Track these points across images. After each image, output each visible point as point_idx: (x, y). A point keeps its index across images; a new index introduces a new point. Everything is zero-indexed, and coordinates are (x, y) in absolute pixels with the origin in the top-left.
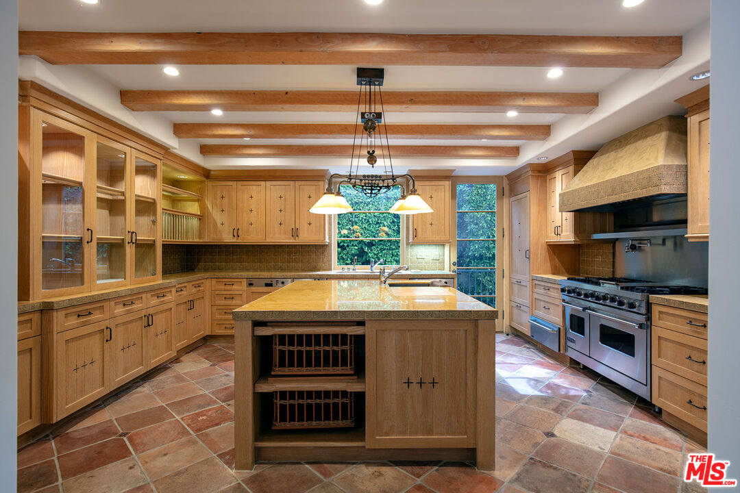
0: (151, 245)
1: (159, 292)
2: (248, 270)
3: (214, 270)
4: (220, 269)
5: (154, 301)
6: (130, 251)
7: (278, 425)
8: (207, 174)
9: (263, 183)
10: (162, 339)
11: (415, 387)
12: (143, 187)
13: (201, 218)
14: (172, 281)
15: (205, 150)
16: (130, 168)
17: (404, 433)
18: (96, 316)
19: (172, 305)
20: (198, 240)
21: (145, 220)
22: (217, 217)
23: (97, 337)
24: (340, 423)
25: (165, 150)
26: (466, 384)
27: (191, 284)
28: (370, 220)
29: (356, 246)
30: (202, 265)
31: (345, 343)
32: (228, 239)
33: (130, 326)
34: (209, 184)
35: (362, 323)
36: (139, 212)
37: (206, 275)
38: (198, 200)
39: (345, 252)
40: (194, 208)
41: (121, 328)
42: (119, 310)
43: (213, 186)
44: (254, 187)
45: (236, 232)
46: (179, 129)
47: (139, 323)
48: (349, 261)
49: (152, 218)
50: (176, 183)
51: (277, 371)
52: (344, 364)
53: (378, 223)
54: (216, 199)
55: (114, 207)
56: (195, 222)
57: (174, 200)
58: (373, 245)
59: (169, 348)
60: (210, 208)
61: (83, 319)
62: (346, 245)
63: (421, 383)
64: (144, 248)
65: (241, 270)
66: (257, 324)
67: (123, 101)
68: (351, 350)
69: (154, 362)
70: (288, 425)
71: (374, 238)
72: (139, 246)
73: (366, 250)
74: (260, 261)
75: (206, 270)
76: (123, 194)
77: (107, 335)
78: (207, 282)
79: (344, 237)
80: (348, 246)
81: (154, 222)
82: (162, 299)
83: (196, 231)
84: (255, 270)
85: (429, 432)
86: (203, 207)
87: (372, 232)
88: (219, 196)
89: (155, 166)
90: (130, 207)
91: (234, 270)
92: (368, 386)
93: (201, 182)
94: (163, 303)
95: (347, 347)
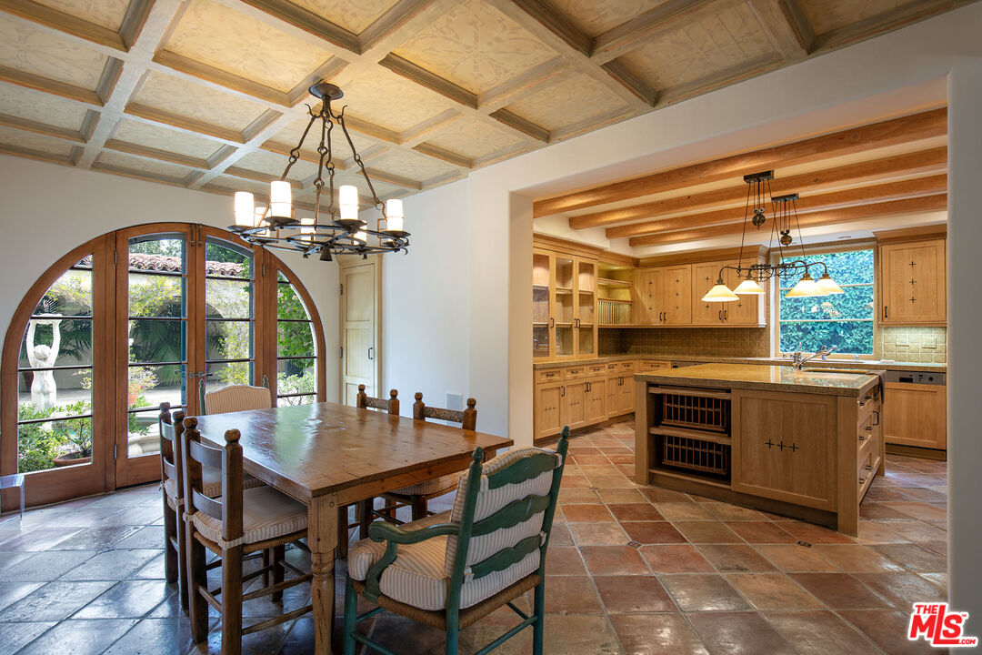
0: (590, 329)
1: (595, 366)
2: (676, 354)
3: (644, 352)
4: (650, 352)
5: (592, 373)
6: (576, 333)
7: (666, 462)
8: (636, 263)
9: (689, 266)
10: (597, 404)
11: (776, 449)
12: (584, 283)
13: (631, 303)
14: (606, 359)
15: (634, 242)
16: (576, 269)
17: (767, 486)
18: (556, 377)
19: (605, 378)
20: (629, 324)
21: (586, 309)
22: (645, 301)
23: (556, 392)
24: (714, 470)
25: (600, 251)
26: (827, 454)
27: (621, 363)
28: (847, 294)
29: (825, 328)
30: (633, 347)
31: (717, 406)
32: (655, 322)
33: (576, 388)
34: (639, 271)
35: (729, 391)
36: (582, 303)
37: (635, 356)
38: (629, 288)
39: (809, 337)
40: (625, 295)
41: (570, 389)
42: (569, 376)
43: (642, 274)
44: (680, 271)
45: (663, 316)
46: (610, 233)
47: (581, 387)
48: (816, 348)
49: (591, 307)
50: (610, 275)
51: (665, 421)
52: (717, 423)
53: (860, 298)
54: (644, 284)
55: (565, 299)
56: (626, 308)
57: (609, 289)
58: (854, 328)
59: (603, 412)
60: (640, 295)
61: (549, 378)
62: (810, 327)
63: (782, 446)
64: (586, 331)
65: (670, 353)
66: (650, 385)
67: (571, 226)
68: (723, 413)
69: (592, 421)
70: (673, 463)
71: (854, 319)
72: (582, 329)
73: (841, 334)
74: (688, 345)
75: (637, 352)
76: (571, 291)
77: (562, 391)
78: (637, 362)
79: (807, 317)
80: (813, 329)
81: (592, 311)
82: (597, 372)
83: (627, 317)
84: (683, 354)
85: (790, 489)
86: (633, 294)
87: (851, 310)
88: (647, 282)
89: (592, 265)
90: (576, 300)
91: (663, 353)
92: (733, 442)
93: (632, 270)
94: (597, 375)
95: (719, 410)
